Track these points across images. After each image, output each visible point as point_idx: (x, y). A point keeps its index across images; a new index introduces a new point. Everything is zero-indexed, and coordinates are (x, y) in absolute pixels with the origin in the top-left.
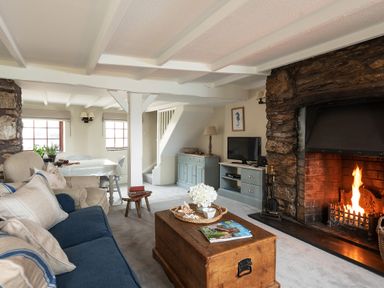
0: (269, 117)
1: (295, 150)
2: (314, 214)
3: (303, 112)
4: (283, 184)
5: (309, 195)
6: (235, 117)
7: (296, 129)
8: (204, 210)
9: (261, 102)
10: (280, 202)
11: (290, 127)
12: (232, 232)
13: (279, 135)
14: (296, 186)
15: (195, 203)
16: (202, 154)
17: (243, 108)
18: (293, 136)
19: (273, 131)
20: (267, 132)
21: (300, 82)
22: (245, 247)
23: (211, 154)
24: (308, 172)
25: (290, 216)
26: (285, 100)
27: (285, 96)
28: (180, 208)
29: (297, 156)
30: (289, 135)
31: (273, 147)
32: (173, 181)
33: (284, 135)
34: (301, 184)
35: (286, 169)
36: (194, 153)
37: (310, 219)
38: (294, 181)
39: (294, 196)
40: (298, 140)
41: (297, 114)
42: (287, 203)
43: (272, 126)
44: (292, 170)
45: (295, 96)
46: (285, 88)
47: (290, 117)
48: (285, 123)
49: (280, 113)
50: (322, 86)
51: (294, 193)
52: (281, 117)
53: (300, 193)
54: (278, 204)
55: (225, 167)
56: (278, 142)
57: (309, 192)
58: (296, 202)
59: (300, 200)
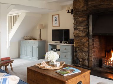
0: (75, 19)
1: (88, 34)
2: (96, 64)
3: (91, 17)
4: (82, 51)
5: (94, 55)
6: (54, 19)
7: (88, 25)
8: (55, 63)
9: (68, 12)
10: (81, 60)
11: (85, 24)
12: (72, 71)
13: (80, 27)
14: (88, 51)
15: (49, 60)
16: (35, 39)
17: (59, 15)
18: (87, 28)
19: (77, 26)
20: (74, 26)
21: (90, 3)
22: (79, 76)
23: (41, 40)
24: (93, 45)
25: (85, 66)
26: (83, 11)
27: (82, 9)
28: (41, 64)
29: (88, 37)
30: (85, 27)
31: (77, 34)
32: (17, 56)
33: (82, 28)
34: (91, 50)
35: (83, 44)
36: (31, 39)
37: (94, 66)
38: (87, 49)
39: (87, 56)
40: (89, 30)
41: (88, 18)
42: (84, 60)
43: (77, 23)
44: (86, 44)
45: (87, 9)
46: (82, 5)
47: (85, 19)
48: (83, 22)
49: (80, 17)
50: (99, 5)
51: (87, 54)
52: (81, 19)
53: (90, 54)
54: (80, 61)
55: (51, 45)
56: (79, 31)
57: (94, 53)
58: (88, 59)
59: (90, 58)
